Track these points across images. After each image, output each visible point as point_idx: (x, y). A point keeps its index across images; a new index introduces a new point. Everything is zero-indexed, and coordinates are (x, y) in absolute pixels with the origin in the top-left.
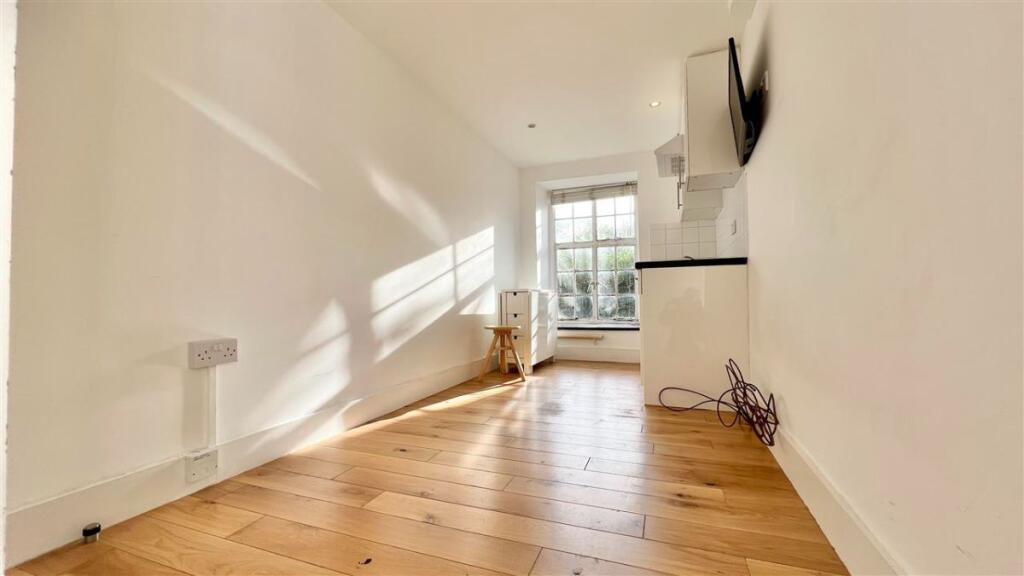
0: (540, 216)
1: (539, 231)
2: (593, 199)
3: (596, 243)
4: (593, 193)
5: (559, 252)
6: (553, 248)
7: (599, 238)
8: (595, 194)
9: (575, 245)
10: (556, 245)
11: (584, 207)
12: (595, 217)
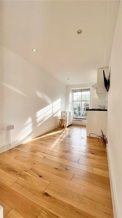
0: (70, 95)
1: (70, 98)
2: (81, 92)
3: (82, 101)
4: (81, 91)
5: (74, 102)
6: (73, 101)
7: (82, 100)
8: (82, 91)
9: (77, 101)
10: (74, 101)
11: (79, 94)
12: (82, 95)
